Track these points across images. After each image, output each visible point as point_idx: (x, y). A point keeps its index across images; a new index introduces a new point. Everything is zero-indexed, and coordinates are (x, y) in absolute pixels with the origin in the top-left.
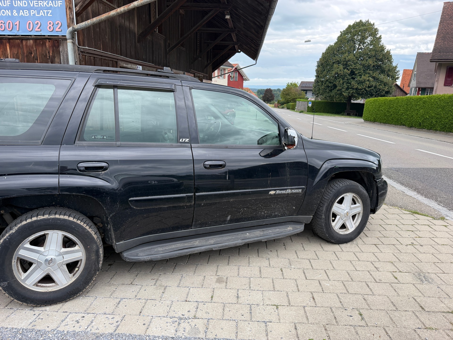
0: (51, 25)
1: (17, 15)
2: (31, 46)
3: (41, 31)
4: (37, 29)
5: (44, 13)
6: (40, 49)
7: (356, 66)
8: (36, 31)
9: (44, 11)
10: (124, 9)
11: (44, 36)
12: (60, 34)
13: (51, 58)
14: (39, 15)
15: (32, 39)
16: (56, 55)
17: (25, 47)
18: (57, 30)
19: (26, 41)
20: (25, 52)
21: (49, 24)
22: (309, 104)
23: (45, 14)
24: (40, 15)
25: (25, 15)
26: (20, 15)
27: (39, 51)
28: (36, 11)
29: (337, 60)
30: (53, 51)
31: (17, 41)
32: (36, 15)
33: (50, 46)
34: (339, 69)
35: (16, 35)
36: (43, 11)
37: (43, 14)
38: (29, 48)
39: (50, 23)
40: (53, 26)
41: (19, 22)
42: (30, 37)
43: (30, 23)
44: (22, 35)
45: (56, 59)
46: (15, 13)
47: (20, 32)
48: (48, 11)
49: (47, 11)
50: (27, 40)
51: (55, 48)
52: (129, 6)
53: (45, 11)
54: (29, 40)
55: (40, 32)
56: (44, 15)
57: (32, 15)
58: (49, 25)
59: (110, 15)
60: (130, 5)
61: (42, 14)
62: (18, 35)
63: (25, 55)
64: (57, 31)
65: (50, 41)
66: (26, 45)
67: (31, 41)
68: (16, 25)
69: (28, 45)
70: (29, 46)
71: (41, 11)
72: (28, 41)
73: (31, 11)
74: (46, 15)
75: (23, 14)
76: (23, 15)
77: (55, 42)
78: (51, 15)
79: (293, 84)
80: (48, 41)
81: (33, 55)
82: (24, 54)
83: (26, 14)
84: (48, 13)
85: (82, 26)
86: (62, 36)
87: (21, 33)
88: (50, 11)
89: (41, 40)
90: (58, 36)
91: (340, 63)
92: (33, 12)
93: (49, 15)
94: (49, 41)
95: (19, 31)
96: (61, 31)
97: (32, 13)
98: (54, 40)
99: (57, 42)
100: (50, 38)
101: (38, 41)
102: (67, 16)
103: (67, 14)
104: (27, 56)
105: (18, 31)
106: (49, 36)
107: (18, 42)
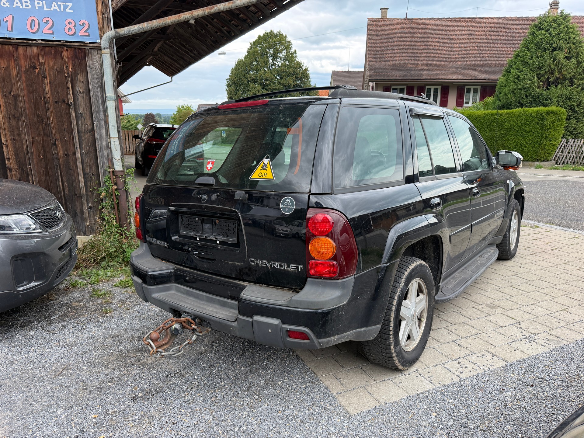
0: (71, 26)
1: (9, 6)
2: (34, 57)
3: (53, 33)
4: (46, 31)
5: (59, 6)
6: (50, 62)
7: (276, 86)
8: (45, 33)
9: (59, 3)
10: (203, 12)
11: (60, 41)
12: (87, 40)
13: (71, 75)
14: (50, 9)
15: (37, 46)
16: (78, 71)
17: (22, 57)
18: (82, 33)
19: (25, 48)
20: (23, 65)
21: (67, 24)
22: (222, 134)
23: (60, 9)
24: (52, 9)
25: (24, 7)
26: (14, 6)
27: (48, 64)
28: (44, 2)
29: (252, 79)
30: (74, 65)
31: (7, 47)
32: (45, 9)
33: (68, 57)
34: (256, 89)
35: (6, 38)
36: (57, 3)
37: (57, 8)
38: (30, 60)
39: (70, 23)
40: (74, 27)
41: (13, 17)
42: (58, 43)
43: (33, 20)
44: (17, 39)
45: (79, 77)
46: (5, 3)
47: (14, 32)
48: (67, 4)
49: (64, 4)
50: (26, 46)
51: (77, 61)
52: (211, 9)
53: (62, 4)
54: (31, 46)
55: (52, 35)
56: (58, 10)
57: (37, 8)
58: (69, 26)
59: (181, 18)
60: (213, 7)
61: (55, 8)
62: (10, 39)
63: (23, 70)
64: (81, 36)
65: (69, 49)
66: (25, 55)
67: (35, 49)
68: (7, 21)
69: (28, 54)
70: (30, 56)
71: (54, 3)
72: (29, 49)
73: (36, 2)
74: (62, 10)
75: (19, 5)
76: (21, 7)
77: (77, 51)
78: (72, 11)
79: (185, 107)
80: (65, 49)
81: (37, 71)
82: (21, 68)
83: (27, 6)
84: (65, 7)
85: (133, 31)
86: (90, 43)
87: (15, 35)
88: (71, 5)
89: (52, 47)
90: (83, 42)
91: (257, 82)
92: (38, 3)
93: (67, 10)
94: (67, 50)
95: (12, 31)
96: (89, 36)
97: (37, 5)
98: (75, 48)
99: (80, 51)
100: (69, 45)
101: (47, 49)
102: (98, 15)
103: (97, 11)
104: (26, 72)
105: (10, 31)
106: (66, 42)
107: (9, 49)
